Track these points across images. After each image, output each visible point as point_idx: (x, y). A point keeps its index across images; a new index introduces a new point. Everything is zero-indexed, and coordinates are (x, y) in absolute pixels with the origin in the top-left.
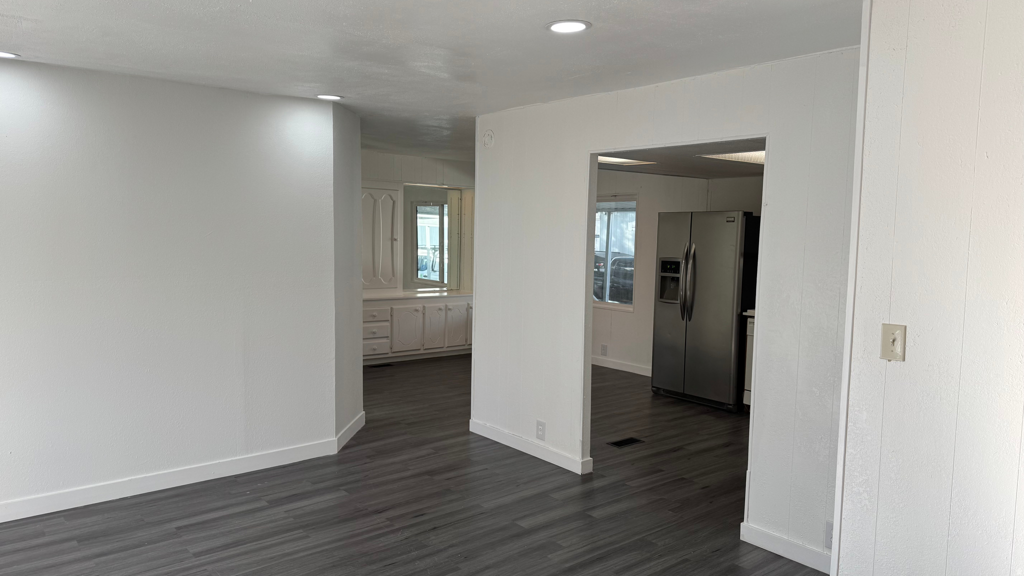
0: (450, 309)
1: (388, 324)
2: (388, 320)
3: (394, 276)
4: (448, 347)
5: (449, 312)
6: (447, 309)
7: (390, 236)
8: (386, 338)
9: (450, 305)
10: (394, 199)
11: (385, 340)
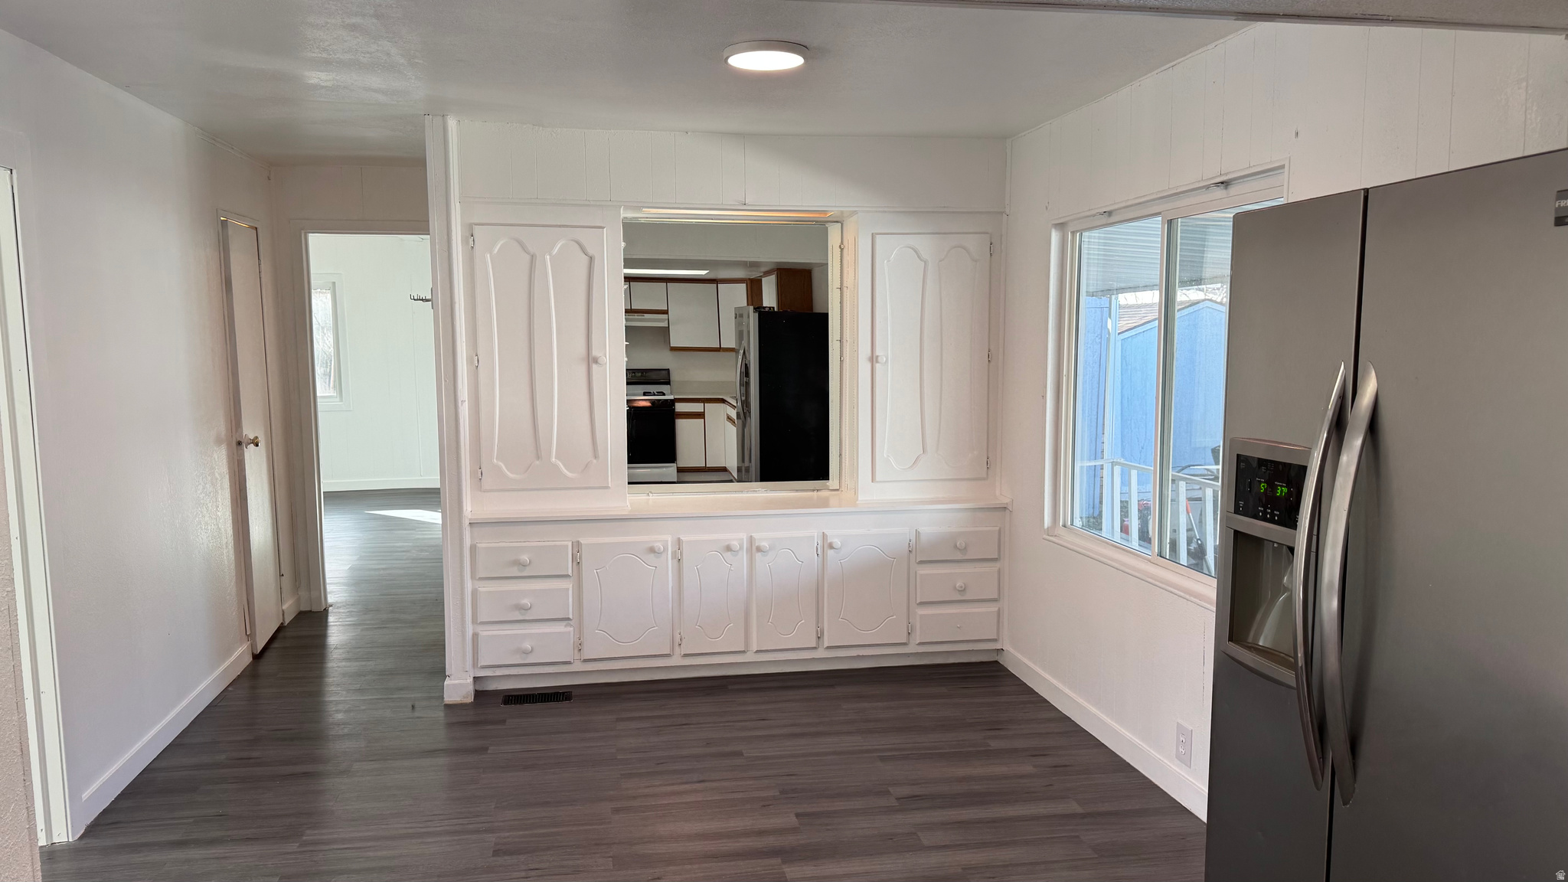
0: (759, 549)
1: (568, 585)
2: (567, 576)
3: (596, 457)
4: (757, 652)
5: (758, 556)
6: (754, 548)
7: (582, 350)
8: (565, 623)
9: (763, 538)
10: (591, 252)
11: (560, 628)
